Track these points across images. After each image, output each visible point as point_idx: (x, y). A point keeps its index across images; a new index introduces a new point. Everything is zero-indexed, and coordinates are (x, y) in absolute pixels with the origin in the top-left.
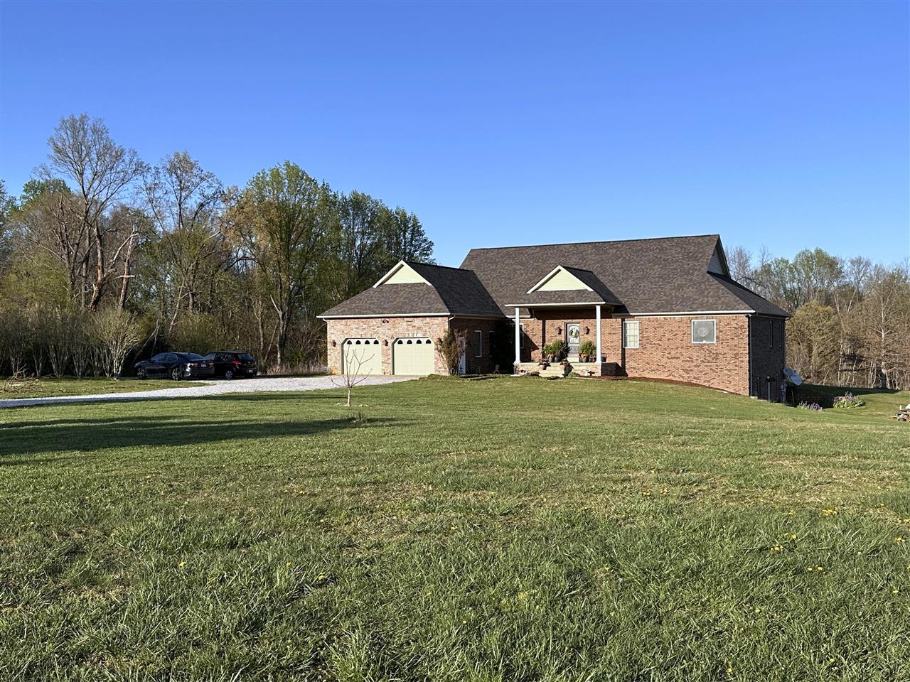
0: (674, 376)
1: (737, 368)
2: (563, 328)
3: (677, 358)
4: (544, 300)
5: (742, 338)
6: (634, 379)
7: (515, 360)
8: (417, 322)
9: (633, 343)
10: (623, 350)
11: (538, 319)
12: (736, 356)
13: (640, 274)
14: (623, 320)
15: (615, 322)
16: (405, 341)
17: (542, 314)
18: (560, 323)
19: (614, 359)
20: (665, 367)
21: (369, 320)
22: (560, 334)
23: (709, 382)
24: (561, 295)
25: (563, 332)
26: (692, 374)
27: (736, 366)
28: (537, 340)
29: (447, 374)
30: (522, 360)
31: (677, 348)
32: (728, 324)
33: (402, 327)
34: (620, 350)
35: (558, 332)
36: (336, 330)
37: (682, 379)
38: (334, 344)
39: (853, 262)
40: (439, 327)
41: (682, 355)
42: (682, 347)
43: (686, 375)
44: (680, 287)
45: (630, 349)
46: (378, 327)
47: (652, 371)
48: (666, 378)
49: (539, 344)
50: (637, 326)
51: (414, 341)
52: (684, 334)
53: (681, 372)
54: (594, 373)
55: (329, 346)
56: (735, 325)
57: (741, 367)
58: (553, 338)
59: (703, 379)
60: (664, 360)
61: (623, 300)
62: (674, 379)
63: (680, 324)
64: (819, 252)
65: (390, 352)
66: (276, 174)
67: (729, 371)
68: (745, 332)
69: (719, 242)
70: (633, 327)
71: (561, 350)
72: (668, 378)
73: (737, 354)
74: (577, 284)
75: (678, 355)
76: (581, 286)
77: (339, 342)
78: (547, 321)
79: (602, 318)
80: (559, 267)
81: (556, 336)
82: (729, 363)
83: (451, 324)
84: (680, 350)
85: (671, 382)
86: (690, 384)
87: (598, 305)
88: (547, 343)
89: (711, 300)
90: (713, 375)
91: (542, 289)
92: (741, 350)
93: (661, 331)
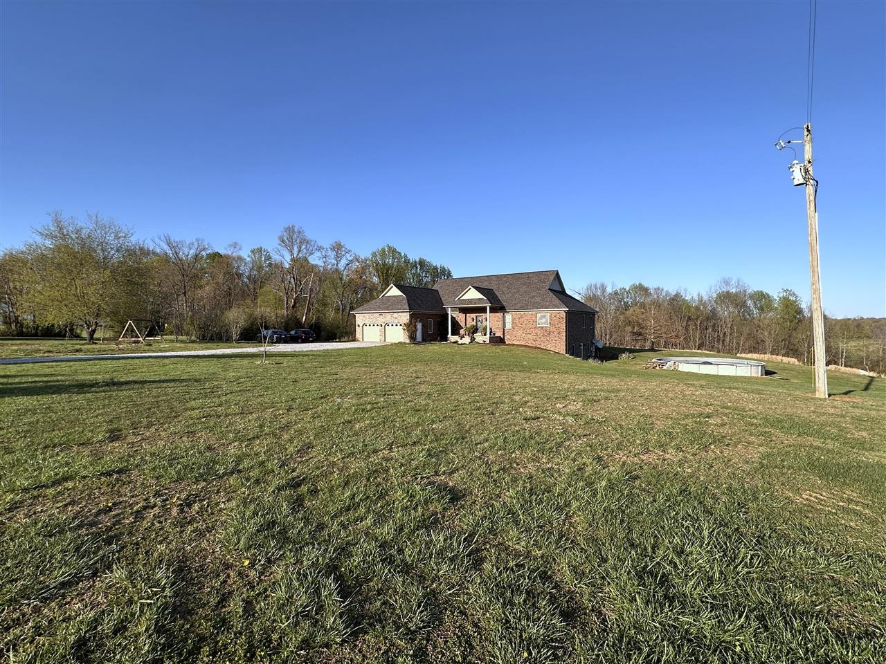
0: (528, 343)
1: (559, 339)
2: (475, 318)
3: (530, 334)
4: (462, 304)
5: (562, 324)
6: (509, 345)
7: (448, 334)
8: (396, 315)
9: (508, 326)
10: (504, 330)
11: (463, 314)
12: (559, 333)
13: (515, 290)
14: (503, 314)
15: (500, 315)
16: (390, 325)
17: (465, 311)
18: (474, 315)
19: (499, 334)
20: (524, 339)
21: (374, 314)
22: (473, 321)
23: (545, 346)
24: (470, 301)
25: (475, 320)
26: (538, 343)
28: (462, 324)
29: (408, 342)
30: (452, 334)
32: (556, 316)
33: (388, 317)
34: (502, 329)
36: (360, 319)
37: (532, 345)
38: (359, 326)
40: (405, 317)
41: (532, 332)
42: (532, 328)
43: (534, 343)
44: (534, 297)
45: (507, 329)
46: (378, 317)
47: (517, 340)
48: (524, 344)
49: (463, 326)
50: (511, 317)
51: (394, 325)
52: (533, 321)
53: (532, 341)
54: (486, 341)
55: (357, 327)
56: (559, 317)
57: (561, 339)
58: (470, 323)
59: (543, 345)
60: (524, 335)
61: (504, 304)
62: (528, 345)
63: (531, 316)
64: (640, 284)
65: (383, 330)
66: (383, 250)
67: (556, 341)
68: (564, 320)
69: (558, 274)
70: (509, 317)
71: (474, 329)
74: (479, 296)
75: (530, 332)
76: (481, 296)
77: (361, 325)
78: (466, 315)
79: (490, 313)
80: (470, 287)
82: (556, 337)
83: (411, 316)
84: (531, 330)
85: (526, 346)
86: (536, 348)
87: (488, 306)
88: (468, 326)
89: (547, 303)
90: (547, 343)
91: (462, 298)
92: (562, 330)
93: (522, 320)
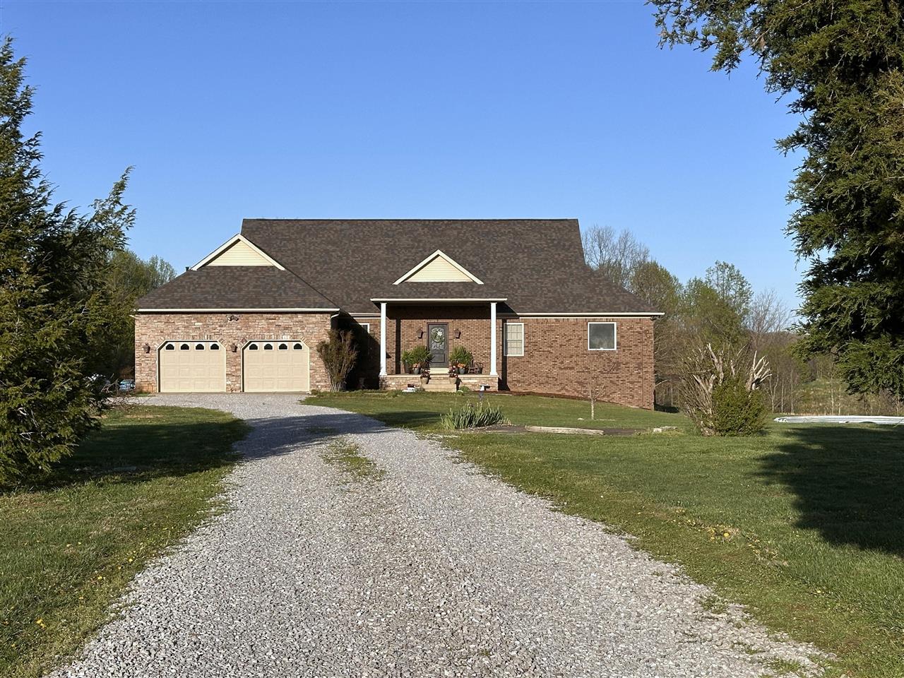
0: (567, 390)
1: (640, 380)
2: (425, 329)
3: (572, 368)
4: (421, 294)
5: (647, 345)
6: (519, 394)
7: (380, 369)
9: (516, 350)
10: (504, 359)
11: (391, 319)
12: (640, 366)
14: (506, 321)
16: (261, 346)
17: (396, 312)
18: (422, 324)
20: (556, 380)
21: (205, 316)
22: (420, 337)
23: (608, 396)
25: (425, 335)
26: (589, 388)
27: (640, 377)
31: (571, 356)
32: (631, 328)
34: (501, 358)
35: (418, 335)
37: (576, 394)
38: (148, 349)
40: (317, 327)
41: (577, 365)
42: (577, 356)
43: (581, 389)
45: (512, 357)
46: (221, 326)
47: (540, 384)
48: (557, 393)
50: (522, 329)
51: (275, 346)
52: (580, 339)
53: (576, 386)
55: (139, 352)
56: (639, 330)
57: (645, 379)
58: (413, 343)
59: (601, 393)
60: (555, 371)
62: (567, 394)
63: (575, 327)
65: (239, 360)
67: (632, 383)
68: (650, 338)
70: (516, 330)
72: (560, 393)
73: (642, 363)
74: (462, 274)
75: (572, 365)
76: (467, 276)
77: (153, 347)
78: (403, 321)
79: (498, 318)
80: (439, 253)
81: (415, 341)
82: (631, 375)
83: (334, 323)
84: (574, 358)
85: (563, 396)
88: (403, 350)
90: (614, 388)
91: (409, 280)
92: (646, 359)
93: (552, 336)
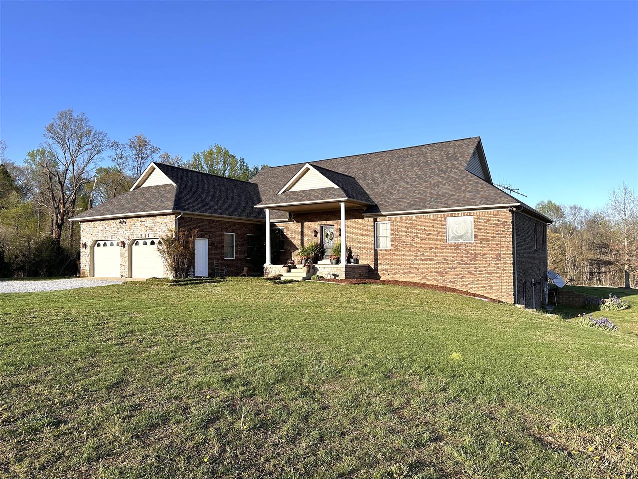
0: (428, 280)
1: (499, 271)
2: (318, 230)
3: (431, 260)
5: (505, 237)
6: (384, 282)
7: (265, 262)
8: (149, 222)
9: (385, 244)
10: (376, 252)
11: (297, 222)
12: (497, 258)
13: (397, 176)
14: (375, 220)
15: (368, 221)
16: (141, 242)
17: (301, 215)
18: (316, 225)
19: (366, 260)
20: (418, 270)
21: (111, 221)
22: (316, 236)
23: (467, 286)
24: (307, 193)
25: (319, 234)
26: (448, 278)
27: (498, 268)
28: (296, 242)
29: (171, 277)
30: (274, 262)
31: (431, 249)
32: (488, 220)
33: (135, 228)
34: (373, 251)
35: (313, 234)
36: (88, 233)
37: (436, 283)
38: (86, 246)
39: (571, 208)
40: (166, 226)
41: (436, 256)
42: (436, 248)
43: (441, 279)
44: (437, 184)
45: (382, 251)
46: (118, 228)
47: (404, 273)
48: (419, 282)
49: (298, 245)
50: (389, 225)
51: (149, 242)
52: (439, 233)
53: (436, 276)
54: (338, 276)
55: (82, 249)
56: (496, 222)
57: (503, 270)
58: (311, 240)
59: (460, 282)
60: (417, 262)
61: (376, 200)
62: (428, 283)
63: (434, 222)
65: (127, 254)
67: (490, 274)
68: (508, 229)
70: (385, 227)
71: (316, 252)
72: (422, 282)
73: (500, 255)
74: (325, 182)
75: (432, 256)
76: (329, 183)
77: (89, 244)
78: (305, 223)
79: (347, 218)
80: (307, 165)
81: (312, 239)
82: (489, 266)
83: (180, 223)
84: (433, 251)
85: (423, 286)
86: (445, 289)
87: (342, 200)
88: (305, 246)
89: (468, 195)
90: (472, 278)
91: (293, 189)
92: (504, 250)
93: (414, 231)
